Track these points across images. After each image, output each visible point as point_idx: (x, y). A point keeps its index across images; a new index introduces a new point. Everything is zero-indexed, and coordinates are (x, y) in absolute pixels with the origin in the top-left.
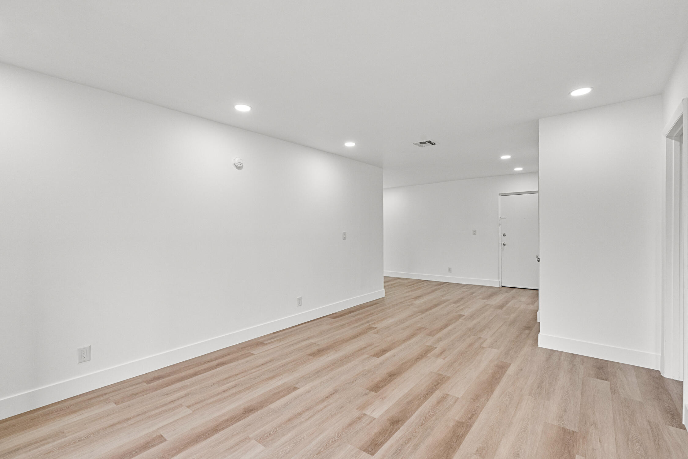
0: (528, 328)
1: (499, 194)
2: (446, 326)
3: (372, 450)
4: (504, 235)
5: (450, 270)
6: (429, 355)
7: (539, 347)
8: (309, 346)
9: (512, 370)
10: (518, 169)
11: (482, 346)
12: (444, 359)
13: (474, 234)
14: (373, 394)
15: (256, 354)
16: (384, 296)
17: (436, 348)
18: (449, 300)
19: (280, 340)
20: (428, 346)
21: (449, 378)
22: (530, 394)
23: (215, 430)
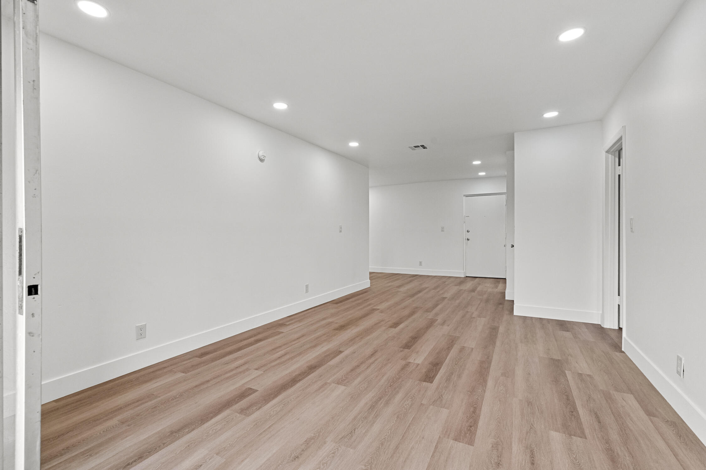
0: (500, 304)
1: (464, 195)
2: (436, 305)
3: (429, 380)
4: (468, 231)
5: (421, 263)
6: (435, 324)
7: (515, 315)
8: (328, 324)
9: (501, 329)
10: (482, 174)
11: (472, 316)
12: (448, 326)
13: (443, 231)
14: (406, 350)
15: (286, 332)
16: (370, 286)
17: (438, 320)
18: (428, 287)
19: (300, 321)
20: (430, 319)
21: (458, 337)
22: (521, 342)
23: (294, 381)
